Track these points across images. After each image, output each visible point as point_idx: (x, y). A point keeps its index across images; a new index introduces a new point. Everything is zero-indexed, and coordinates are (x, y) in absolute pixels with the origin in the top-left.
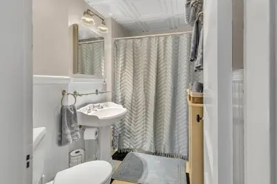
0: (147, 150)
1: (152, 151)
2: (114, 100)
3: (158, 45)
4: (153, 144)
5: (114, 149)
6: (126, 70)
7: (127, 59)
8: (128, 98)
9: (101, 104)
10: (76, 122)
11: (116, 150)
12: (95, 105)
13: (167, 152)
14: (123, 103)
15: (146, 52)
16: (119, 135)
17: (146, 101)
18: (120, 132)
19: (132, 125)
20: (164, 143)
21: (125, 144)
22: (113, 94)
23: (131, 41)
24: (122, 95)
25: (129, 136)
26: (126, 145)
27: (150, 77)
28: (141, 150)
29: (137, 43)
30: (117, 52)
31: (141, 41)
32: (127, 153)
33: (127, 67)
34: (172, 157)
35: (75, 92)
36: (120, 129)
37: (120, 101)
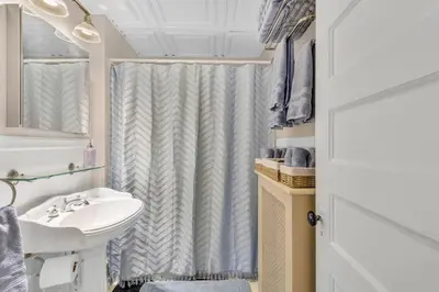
0: (180, 273)
1: (191, 274)
2: (111, 183)
3: (201, 79)
4: (191, 261)
5: (111, 281)
6: (137, 122)
7: (138, 102)
8: (142, 178)
9: (83, 195)
10: (17, 251)
11: (115, 283)
12: (69, 197)
13: (217, 270)
14: (131, 188)
15: (177, 89)
16: (123, 252)
17: (178, 182)
18: (125, 247)
19: (150, 229)
20: (211, 255)
21: (135, 269)
22: (107, 171)
23: (148, 68)
24: (128, 172)
25: (143, 251)
26: (138, 270)
27: (185, 136)
28: (167, 275)
29: (160, 72)
30: (116, 87)
31: (168, 70)
32: (140, 285)
33: (138, 116)
34: (226, 278)
35: (13, 174)
36: (124, 241)
37: (124, 184)
